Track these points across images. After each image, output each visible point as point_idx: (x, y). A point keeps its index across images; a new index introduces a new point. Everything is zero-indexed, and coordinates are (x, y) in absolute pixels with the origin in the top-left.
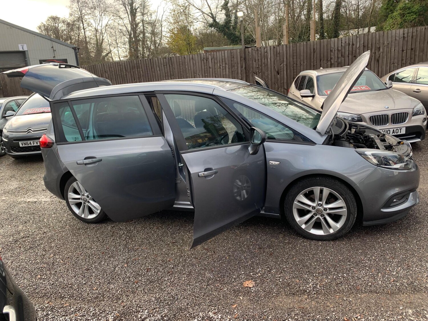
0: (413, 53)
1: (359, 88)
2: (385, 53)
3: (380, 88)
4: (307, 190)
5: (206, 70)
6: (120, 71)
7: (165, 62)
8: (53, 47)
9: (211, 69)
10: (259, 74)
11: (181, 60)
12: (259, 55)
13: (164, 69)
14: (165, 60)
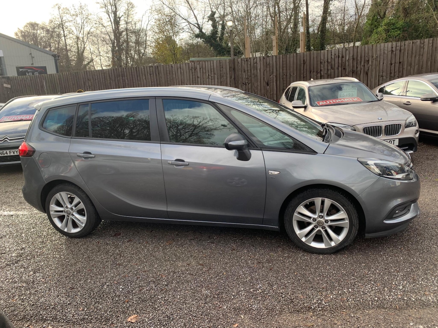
0: (401, 66)
1: (350, 99)
2: (374, 66)
3: (371, 100)
4: (307, 201)
5: (194, 79)
6: (104, 79)
7: (151, 70)
8: (31, 54)
9: (199, 79)
10: (248, 85)
11: (168, 69)
12: (249, 66)
13: (150, 78)
14: (151, 68)
